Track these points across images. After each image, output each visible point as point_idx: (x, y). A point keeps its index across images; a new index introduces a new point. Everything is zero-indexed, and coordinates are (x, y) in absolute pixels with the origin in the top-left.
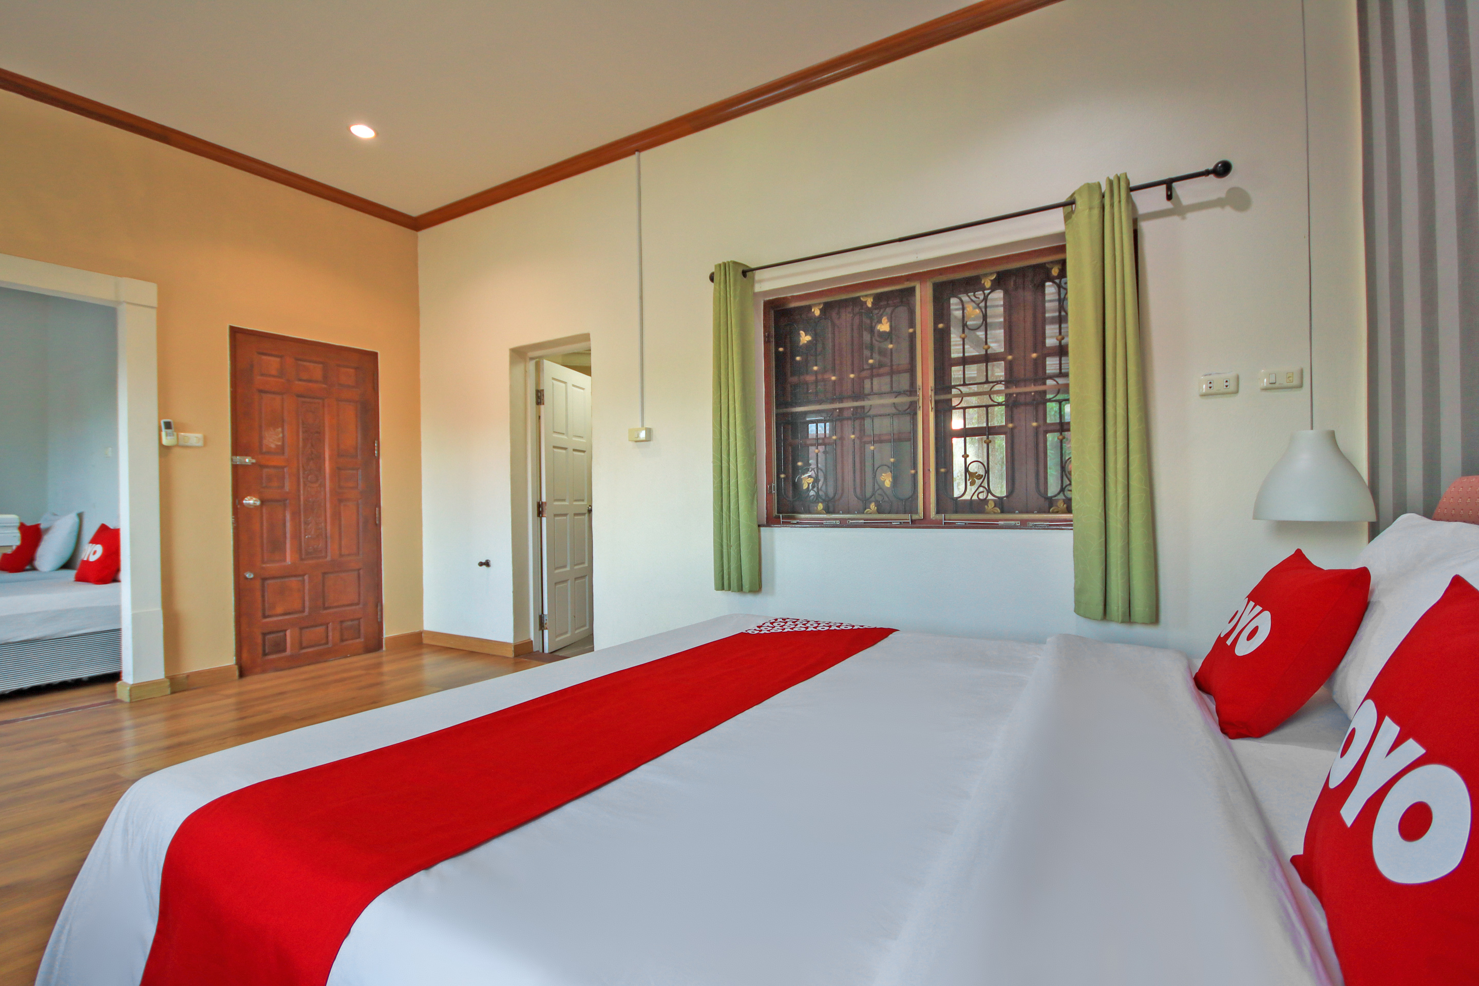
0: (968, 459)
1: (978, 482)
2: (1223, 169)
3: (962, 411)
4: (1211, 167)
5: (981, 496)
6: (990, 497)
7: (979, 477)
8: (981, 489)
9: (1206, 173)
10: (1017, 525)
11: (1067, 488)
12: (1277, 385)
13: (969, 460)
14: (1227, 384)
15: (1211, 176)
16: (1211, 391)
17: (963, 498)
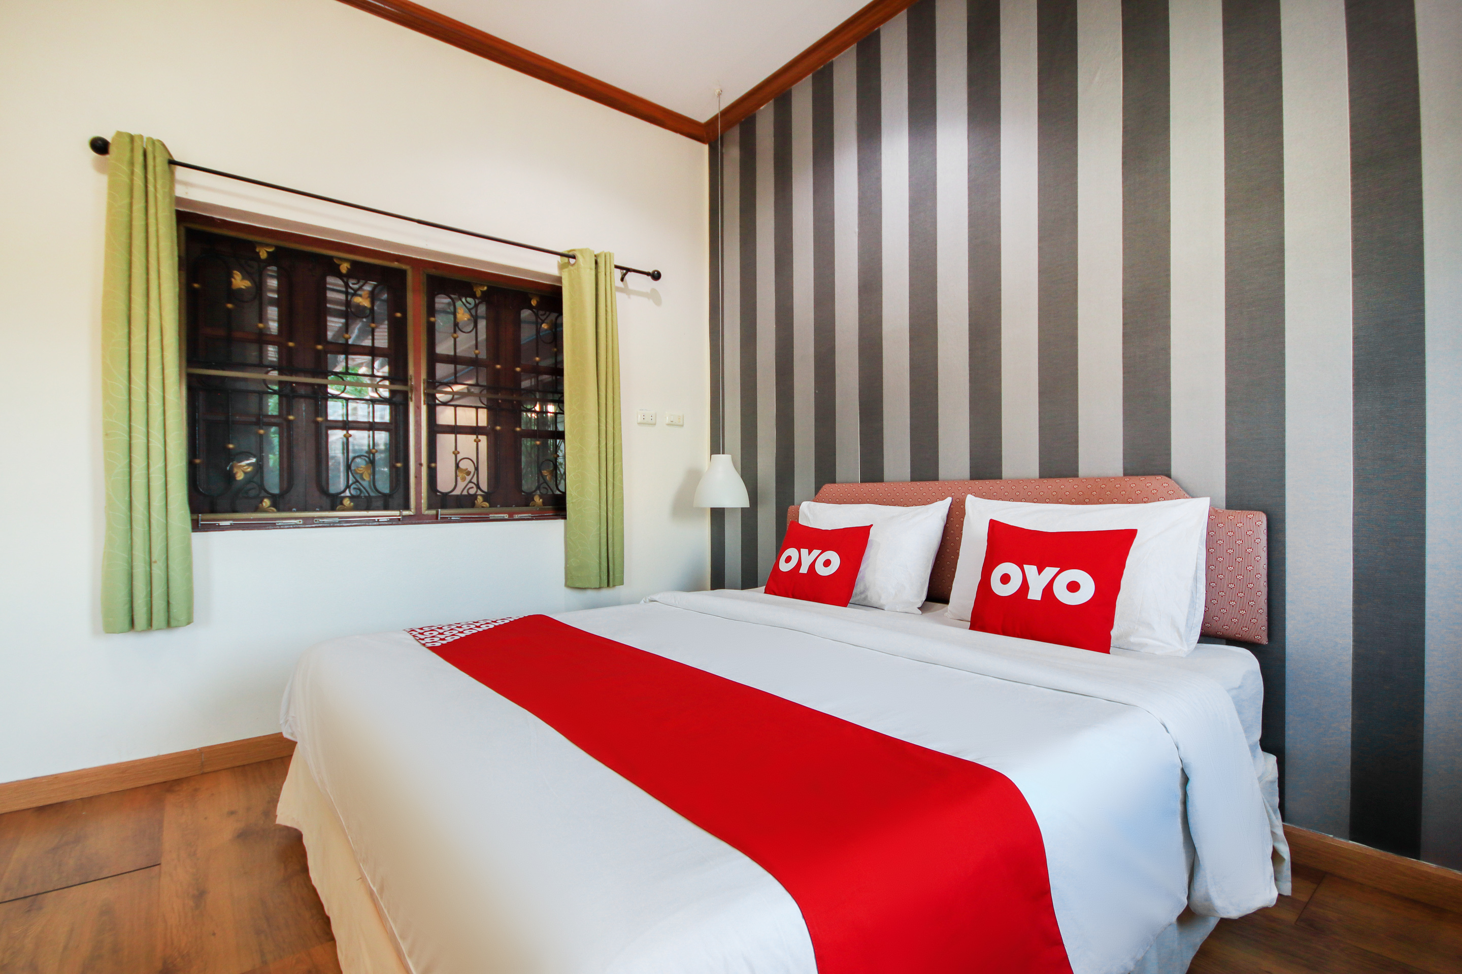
0: (458, 455)
1: (468, 478)
2: (656, 276)
3: (453, 408)
4: (651, 271)
5: (472, 492)
6: (479, 492)
7: (469, 473)
8: (471, 485)
9: (648, 274)
10: (506, 517)
11: (541, 486)
12: (674, 423)
13: (459, 457)
14: (652, 418)
15: (650, 277)
16: (645, 421)
17: (454, 493)
